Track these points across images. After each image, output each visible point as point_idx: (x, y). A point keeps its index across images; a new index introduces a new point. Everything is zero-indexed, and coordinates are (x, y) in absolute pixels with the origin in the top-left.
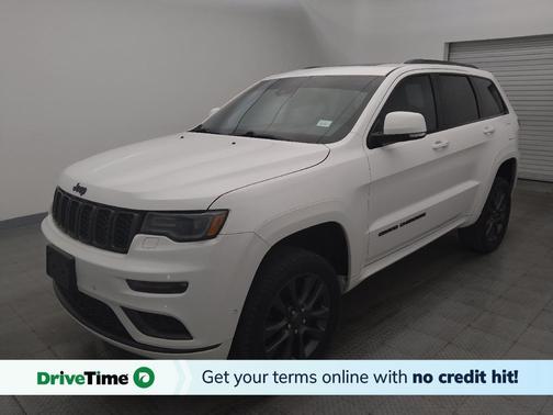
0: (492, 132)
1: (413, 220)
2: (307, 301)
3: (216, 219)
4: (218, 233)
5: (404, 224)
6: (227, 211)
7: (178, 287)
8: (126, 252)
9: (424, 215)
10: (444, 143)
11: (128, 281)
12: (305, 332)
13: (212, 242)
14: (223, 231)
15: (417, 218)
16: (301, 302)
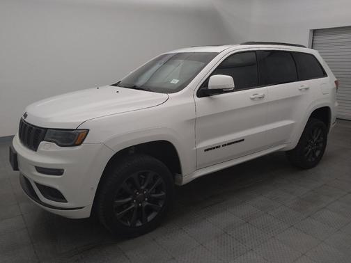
0: (307, 89)
1: (234, 143)
2: (148, 187)
3: (81, 135)
4: (82, 143)
5: (225, 145)
6: (88, 130)
7: (59, 172)
8: (36, 151)
9: (243, 140)
10: (260, 95)
11: (36, 167)
12: (147, 206)
13: (78, 148)
14: (85, 142)
15: (237, 142)
16: (143, 187)
